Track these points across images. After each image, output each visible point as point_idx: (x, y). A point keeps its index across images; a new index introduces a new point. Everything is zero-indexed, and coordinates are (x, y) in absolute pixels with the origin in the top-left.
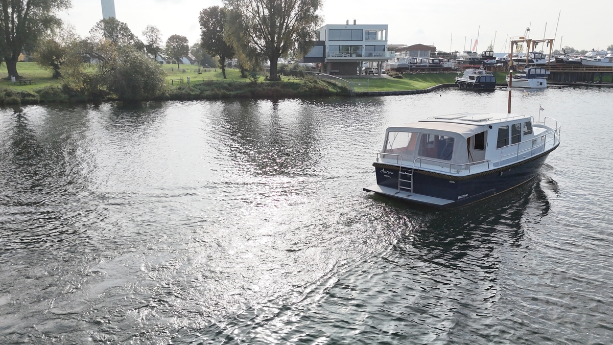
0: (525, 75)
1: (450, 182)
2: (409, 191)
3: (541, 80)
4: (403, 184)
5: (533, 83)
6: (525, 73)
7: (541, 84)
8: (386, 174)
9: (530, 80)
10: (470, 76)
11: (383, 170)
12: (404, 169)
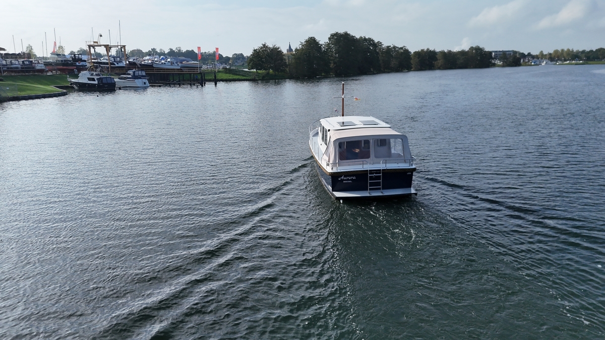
0: (130, 76)
1: (408, 174)
2: (379, 189)
3: (144, 80)
4: (371, 184)
5: (139, 82)
6: (129, 74)
7: (145, 83)
8: (345, 180)
9: (136, 80)
10: (88, 78)
11: (343, 177)
12: (372, 172)
